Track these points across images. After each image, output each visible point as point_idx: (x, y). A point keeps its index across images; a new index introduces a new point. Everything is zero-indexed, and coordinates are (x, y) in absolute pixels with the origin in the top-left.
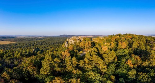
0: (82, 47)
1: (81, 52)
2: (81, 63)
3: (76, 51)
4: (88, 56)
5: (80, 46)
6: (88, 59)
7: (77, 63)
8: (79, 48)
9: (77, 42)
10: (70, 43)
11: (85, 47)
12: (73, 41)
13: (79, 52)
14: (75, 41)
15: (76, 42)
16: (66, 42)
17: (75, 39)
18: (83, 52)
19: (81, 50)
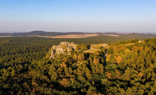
0: (75, 60)
1: (74, 64)
2: (75, 71)
3: (70, 63)
4: (80, 67)
5: (74, 58)
6: (80, 69)
7: (72, 71)
8: (73, 60)
9: (68, 51)
10: (58, 53)
11: (78, 59)
12: (62, 50)
13: (73, 64)
14: (65, 50)
15: (66, 52)
16: (53, 52)
17: (65, 47)
18: (76, 64)
19: (74, 63)
